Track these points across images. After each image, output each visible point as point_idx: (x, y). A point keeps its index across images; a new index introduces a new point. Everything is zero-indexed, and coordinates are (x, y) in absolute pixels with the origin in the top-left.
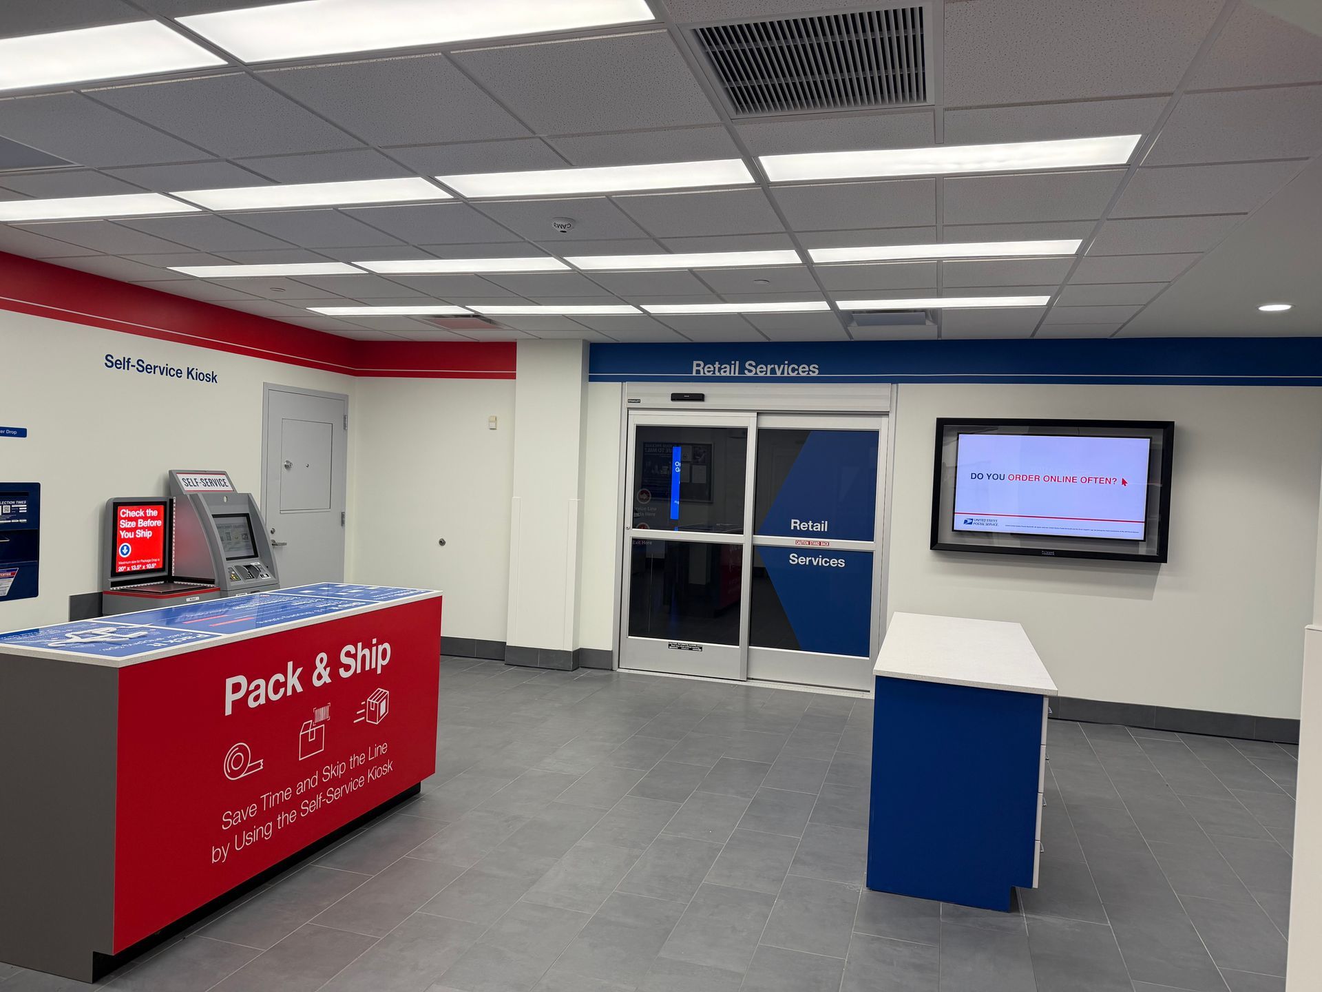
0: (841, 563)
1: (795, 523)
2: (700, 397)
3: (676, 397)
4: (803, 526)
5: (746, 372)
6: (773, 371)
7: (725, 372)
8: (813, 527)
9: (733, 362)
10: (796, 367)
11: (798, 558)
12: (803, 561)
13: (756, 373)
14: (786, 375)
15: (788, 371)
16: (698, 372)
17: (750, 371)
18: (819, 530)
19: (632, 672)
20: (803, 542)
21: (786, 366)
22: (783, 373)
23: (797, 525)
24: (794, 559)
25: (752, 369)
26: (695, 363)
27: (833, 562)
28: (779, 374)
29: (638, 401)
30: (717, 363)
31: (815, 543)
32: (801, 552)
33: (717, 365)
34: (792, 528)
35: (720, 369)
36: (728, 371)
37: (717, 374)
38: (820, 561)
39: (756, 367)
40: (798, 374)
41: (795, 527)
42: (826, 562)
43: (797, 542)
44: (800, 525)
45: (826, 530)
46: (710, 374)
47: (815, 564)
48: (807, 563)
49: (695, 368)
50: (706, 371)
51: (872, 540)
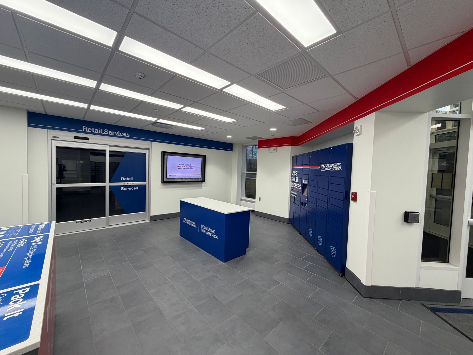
0: (137, 188)
1: (122, 179)
2: (87, 139)
3: (76, 138)
4: (125, 179)
5: (105, 132)
6: (114, 134)
7: (96, 131)
8: (128, 179)
9: (99, 129)
10: (122, 133)
11: (124, 188)
12: (125, 189)
13: (108, 133)
14: (119, 135)
15: (120, 134)
16: (85, 130)
17: (106, 133)
18: (130, 180)
19: (59, 235)
20: (126, 184)
21: (119, 133)
22: (118, 134)
23: (123, 179)
24: (122, 189)
25: (106, 132)
26: (84, 127)
27: (135, 188)
28: (117, 135)
29: (58, 137)
30: (93, 128)
31: (130, 184)
32: (124, 186)
33: (93, 129)
34: (122, 180)
35: (94, 131)
36: (97, 131)
37: (93, 132)
38: (131, 189)
39: (108, 132)
40: (123, 135)
41: (123, 180)
42: (132, 189)
43: (124, 184)
44: (124, 179)
45: (132, 180)
46: (90, 131)
47: (129, 189)
48: (127, 189)
49: (84, 129)
50: (89, 130)
51: (145, 182)
